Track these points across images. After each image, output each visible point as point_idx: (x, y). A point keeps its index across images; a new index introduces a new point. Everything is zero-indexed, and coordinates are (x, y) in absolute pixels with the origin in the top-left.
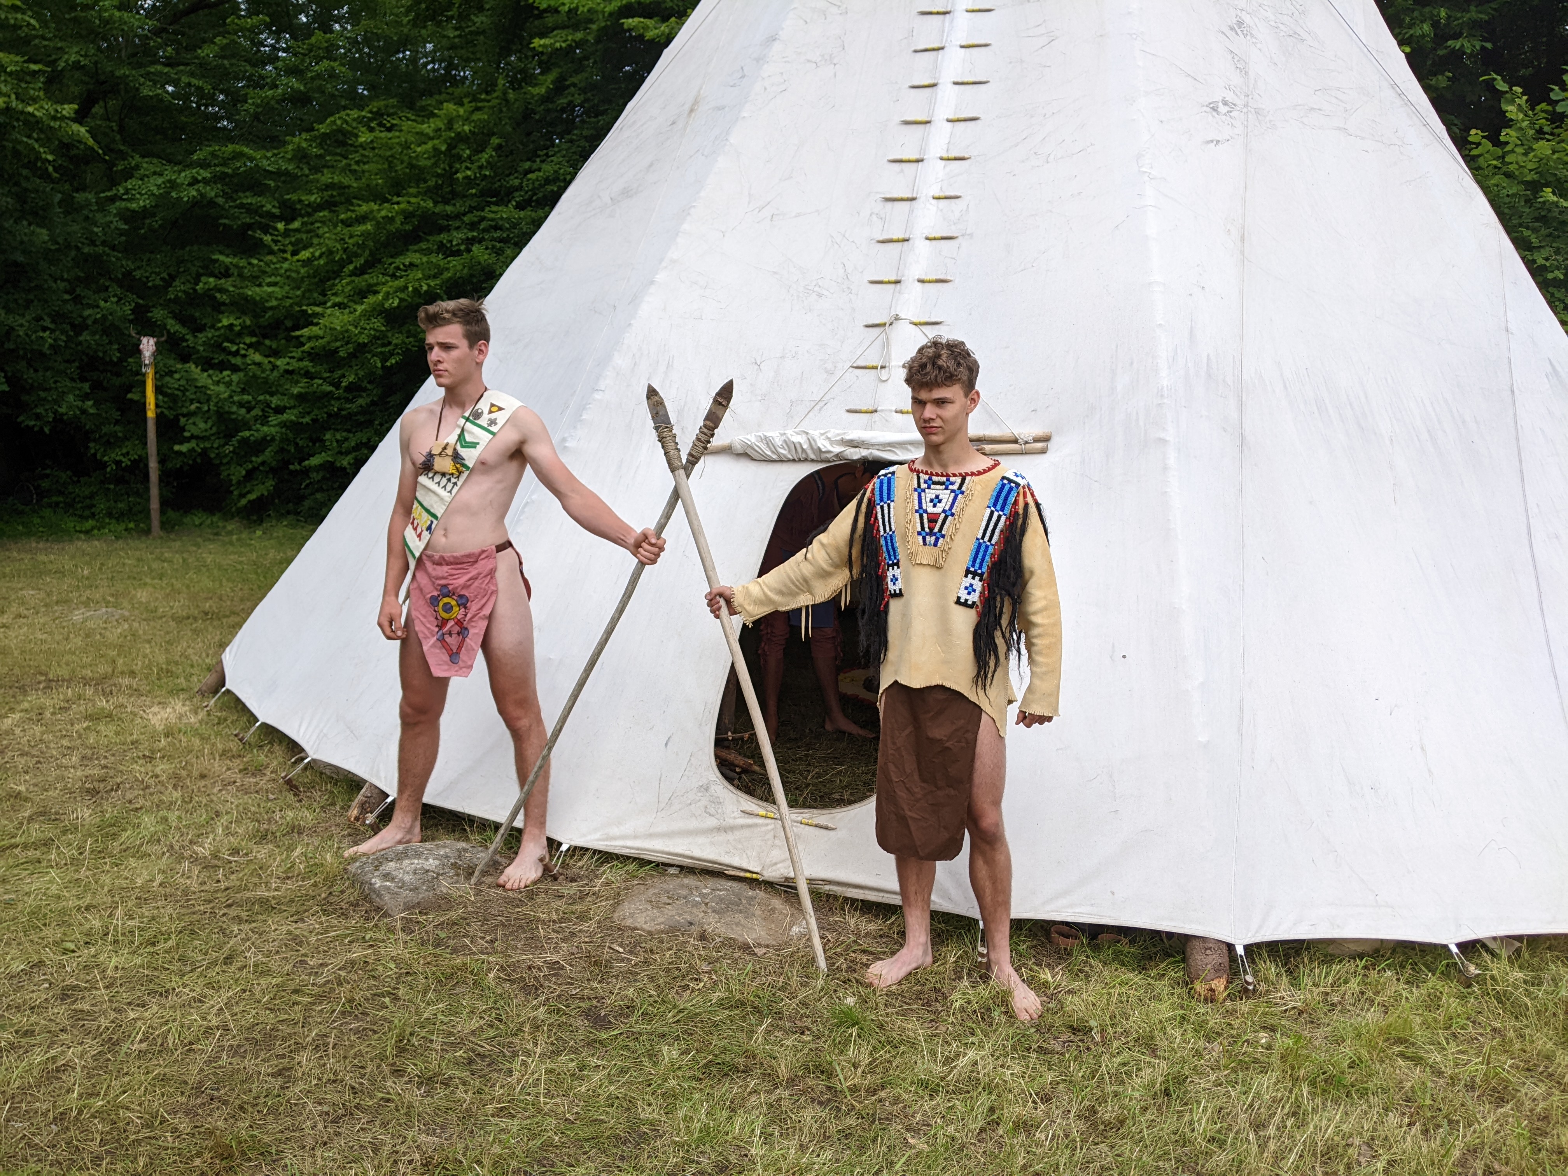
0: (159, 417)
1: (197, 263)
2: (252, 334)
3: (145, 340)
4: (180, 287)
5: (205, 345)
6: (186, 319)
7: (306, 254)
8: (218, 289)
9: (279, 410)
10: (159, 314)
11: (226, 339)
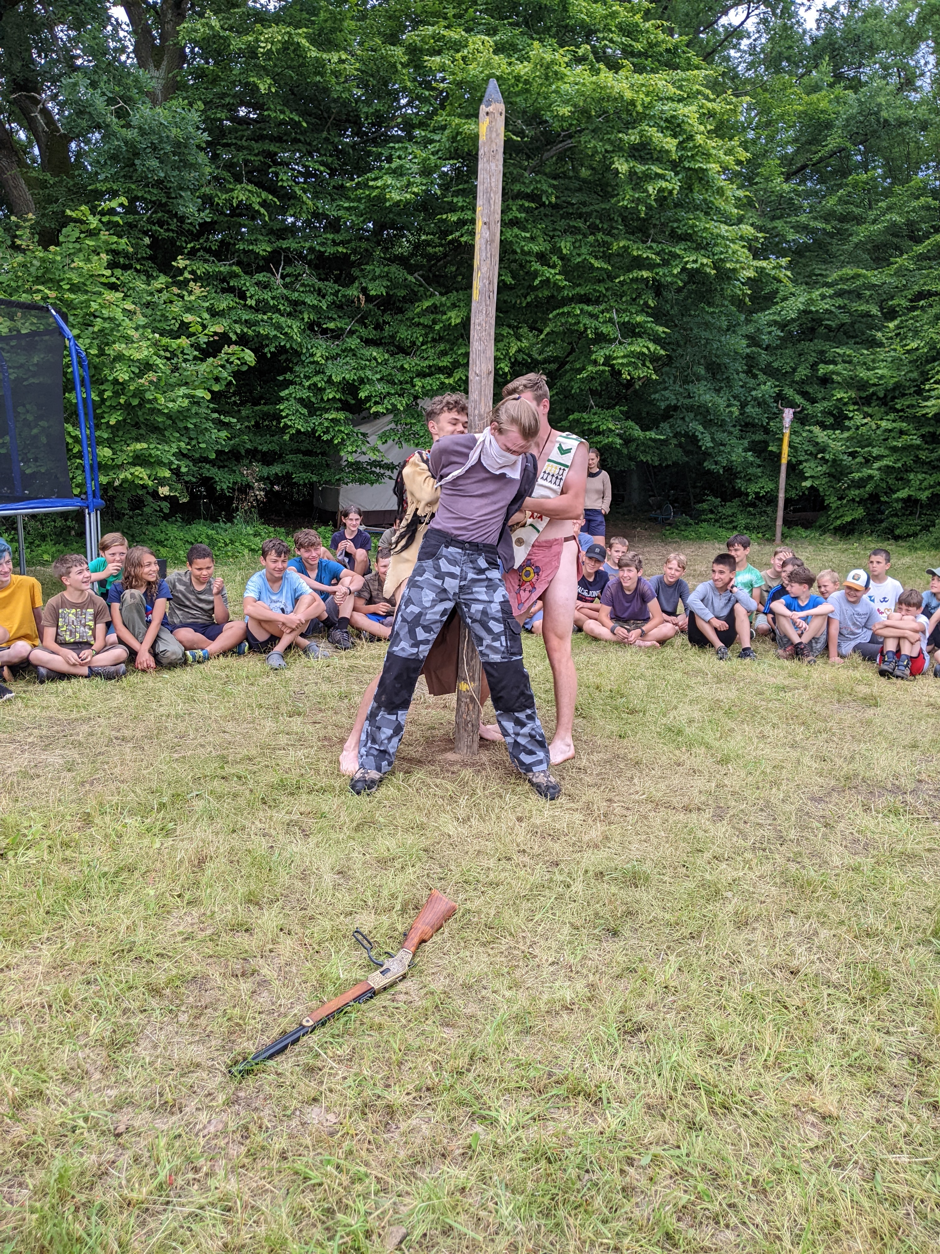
2: (856, 404)
3: (786, 410)
4: (803, 372)
5: (822, 412)
6: (804, 394)
7: (914, 345)
8: (833, 373)
9: (879, 458)
10: (789, 392)
11: (836, 407)
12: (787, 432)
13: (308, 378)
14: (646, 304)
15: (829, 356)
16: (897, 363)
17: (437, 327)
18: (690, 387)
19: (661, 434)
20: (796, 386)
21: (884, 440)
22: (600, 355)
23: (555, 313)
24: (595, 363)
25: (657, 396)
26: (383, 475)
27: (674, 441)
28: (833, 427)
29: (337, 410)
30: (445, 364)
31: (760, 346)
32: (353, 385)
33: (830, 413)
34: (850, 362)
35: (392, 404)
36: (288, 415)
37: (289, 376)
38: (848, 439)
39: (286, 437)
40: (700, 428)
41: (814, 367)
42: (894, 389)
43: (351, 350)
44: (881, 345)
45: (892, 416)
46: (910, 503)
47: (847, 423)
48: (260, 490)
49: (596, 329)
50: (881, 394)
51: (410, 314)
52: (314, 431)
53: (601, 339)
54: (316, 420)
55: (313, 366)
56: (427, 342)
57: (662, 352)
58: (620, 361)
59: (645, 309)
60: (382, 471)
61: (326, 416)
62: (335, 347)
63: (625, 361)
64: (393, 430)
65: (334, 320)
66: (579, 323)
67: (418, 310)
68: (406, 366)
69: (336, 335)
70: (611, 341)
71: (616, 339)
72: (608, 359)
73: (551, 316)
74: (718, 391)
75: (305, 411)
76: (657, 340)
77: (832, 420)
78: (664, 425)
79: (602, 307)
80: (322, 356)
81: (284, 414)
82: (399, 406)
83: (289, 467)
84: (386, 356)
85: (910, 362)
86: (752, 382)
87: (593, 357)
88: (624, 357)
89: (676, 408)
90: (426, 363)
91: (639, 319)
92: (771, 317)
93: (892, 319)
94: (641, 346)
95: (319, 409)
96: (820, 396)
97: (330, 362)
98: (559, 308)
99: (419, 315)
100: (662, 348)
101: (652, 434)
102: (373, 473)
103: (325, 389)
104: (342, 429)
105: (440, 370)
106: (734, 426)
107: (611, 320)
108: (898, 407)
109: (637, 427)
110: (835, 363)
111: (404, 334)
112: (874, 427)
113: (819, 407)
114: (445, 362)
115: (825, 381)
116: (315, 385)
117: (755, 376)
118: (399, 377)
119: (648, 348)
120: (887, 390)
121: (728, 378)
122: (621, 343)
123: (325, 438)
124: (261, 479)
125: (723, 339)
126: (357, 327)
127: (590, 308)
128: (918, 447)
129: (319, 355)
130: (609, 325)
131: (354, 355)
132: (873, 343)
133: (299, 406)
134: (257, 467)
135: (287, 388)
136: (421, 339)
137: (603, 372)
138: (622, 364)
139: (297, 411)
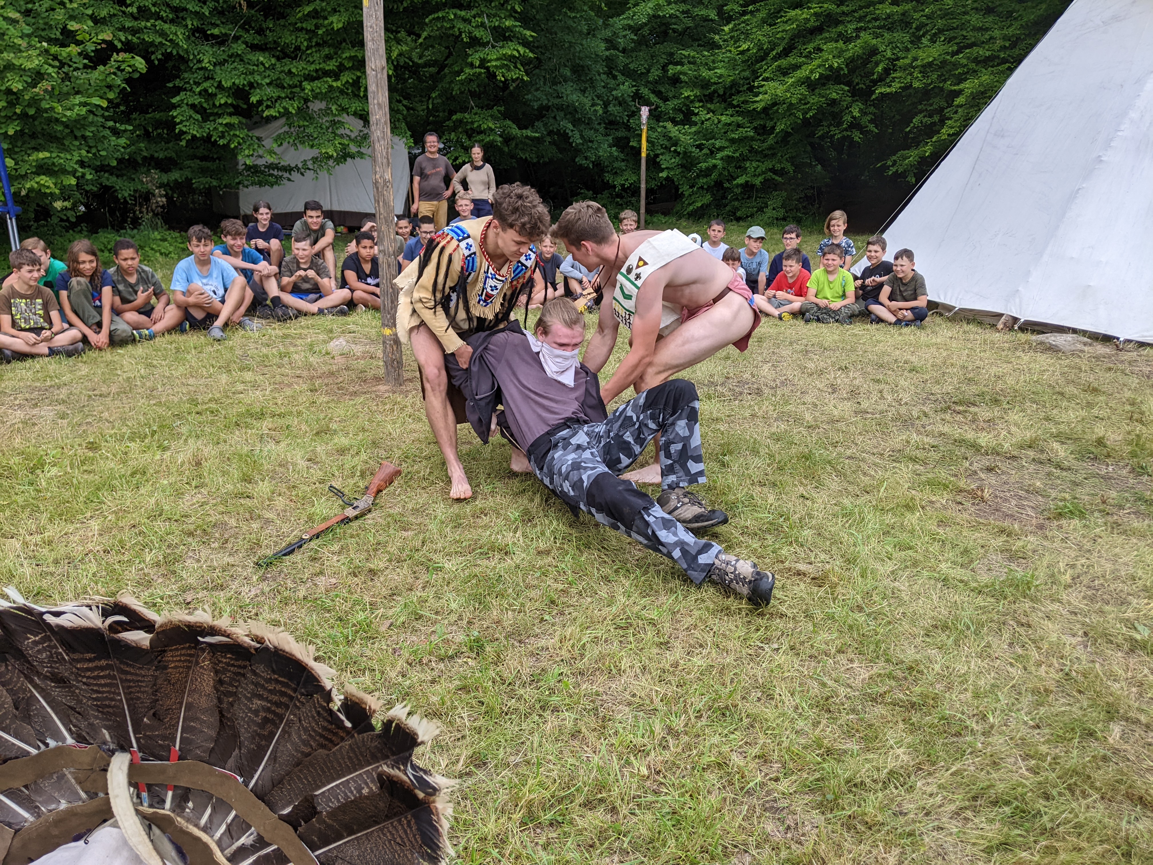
0: (648, 155)
1: (664, 56)
2: (700, 101)
3: (643, 108)
4: (655, 73)
5: (674, 109)
6: (659, 94)
7: (745, 46)
8: (681, 73)
9: (721, 149)
10: (645, 91)
11: (685, 105)
12: (644, 128)
13: (198, 84)
14: (513, 8)
15: (677, 57)
16: (732, 64)
17: (320, 32)
18: (558, 87)
19: (536, 132)
20: (650, 86)
21: (725, 133)
22: (475, 58)
23: (430, 17)
24: (472, 65)
25: (529, 97)
26: (281, 177)
27: (548, 139)
28: (683, 123)
29: (231, 115)
30: (331, 68)
31: (618, 50)
32: (243, 90)
33: (680, 110)
34: (694, 63)
35: (284, 108)
36: (182, 122)
37: (178, 82)
38: (696, 133)
39: (183, 143)
40: (570, 126)
41: (664, 68)
42: (731, 87)
43: (238, 55)
44: (719, 47)
45: (730, 111)
46: (748, 187)
47: (694, 118)
48: (161, 196)
49: (470, 33)
50: (721, 92)
51: (292, 20)
52: (209, 136)
53: (475, 42)
54: (209, 126)
55: (202, 72)
56: (311, 47)
57: (531, 55)
58: (494, 63)
59: (512, 14)
60: (280, 173)
61: (220, 121)
62: (221, 53)
63: (498, 63)
64: (287, 133)
65: (218, 26)
66: (454, 27)
67: (300, 15)
68: (294, 70)
69: (221, 41)
70: (485, 45)
71: (488, 43)
72: (483, 62)
73: (427, 20)
74: (583, 91)
75: (198, 117)
76: (525, 43)
77: (681, 116)
78: (538, 124)
79: (474, 12)
80: (209, 62)
81: (178, 120)
82: (291, 109)
83: (188, 173)
84: (273, 61)
85: (743, 62)
86: (612, 83)
87: (470, 60)
88: (497, 59)
89: (547, 108)
90: (313, 67)
91: (508, 23)
92: (626, 22)
93: (728, 23)
94: (513, 49)
95: (212, 114)
96: (671, 94)
97: (218, 68)
98: (434, 12)
99: (301, 20)
100: (531, 51)
101: (529, 133)
102: (272, 175)
103: (216, 95)
104: (238, 133)
105: (327, 73)
106: (600, 124)
107: (483, 25)
108: (735, 102)
109: (514, 126)
110: (682, 64)
111: (288, 38)
112: (716, 121)
113: (671, 104)
114: (331, 65)
115: (675, 81)
116: (206, 90)
117: (615, 77)
118: (288, 81)
119: (518, 51)
120: (725, 88)
121: (591, 79)
122: (493, 47)
123: (221, 142)
124: (161, 186)
125: (584, 42)
126: (241, 33)
127: (463, 13)
128: (752, 139)
129: (206, 61)
130: (482, 29)
131: (242, 60)
132: (713, 46)
133: (192, 112)
134: (155, 174)
135: (178, 94)
136: (305, 44)
137: (480, 74)
138: (496, 67)
139: (191, 117)
